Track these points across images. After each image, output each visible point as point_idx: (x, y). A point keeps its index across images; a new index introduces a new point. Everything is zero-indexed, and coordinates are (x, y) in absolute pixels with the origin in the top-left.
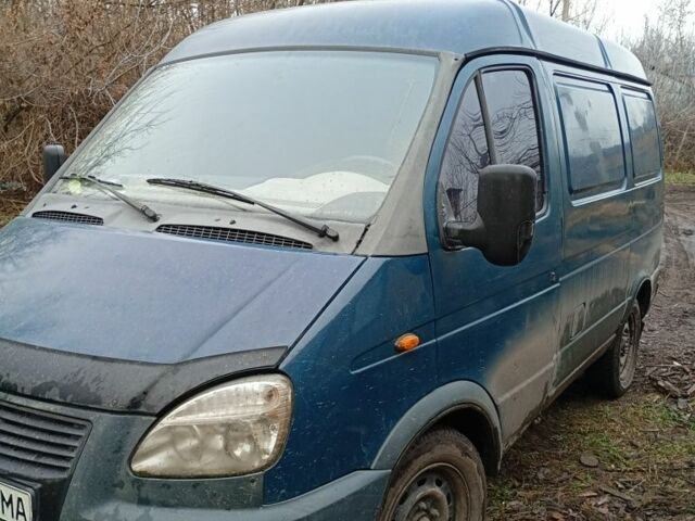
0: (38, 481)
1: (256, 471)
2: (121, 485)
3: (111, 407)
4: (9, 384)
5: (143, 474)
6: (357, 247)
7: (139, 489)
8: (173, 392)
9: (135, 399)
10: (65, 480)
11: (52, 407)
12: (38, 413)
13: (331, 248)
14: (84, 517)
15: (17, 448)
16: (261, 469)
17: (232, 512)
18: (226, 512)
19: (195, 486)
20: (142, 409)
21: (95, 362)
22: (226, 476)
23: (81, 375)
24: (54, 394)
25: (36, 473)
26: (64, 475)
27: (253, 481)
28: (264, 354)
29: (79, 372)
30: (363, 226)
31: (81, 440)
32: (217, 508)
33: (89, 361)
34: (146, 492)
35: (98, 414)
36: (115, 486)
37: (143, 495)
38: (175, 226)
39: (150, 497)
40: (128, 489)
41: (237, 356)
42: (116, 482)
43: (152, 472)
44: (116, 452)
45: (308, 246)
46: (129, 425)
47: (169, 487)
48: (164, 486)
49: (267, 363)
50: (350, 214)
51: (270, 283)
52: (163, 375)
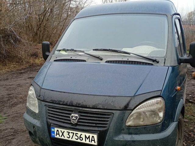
0: (98, 131)
1: (159, 123)
2: (123, 130)
3: (119, 109)
4: (83, 105)
5: (129, 126)
6: (164, 64)
7: (129, 130)
8: (135, 104)
9: (125, 106)
10: (106, 130)
11: (100, 110)
12: (94, 112)
13: (158, 65)
14: (114, 139)
15: (88, 123)
16: (160, 122)
17: (154, 134)
18: (153, 134)
19: (145, 128)
20: (128, 109)
21: (110, 97)
22: (152, 125)
23: (107, 101)
24: (100, 106)
25: (96, 129)
26: (106, 129)
27: (160, 125)
28: (156, 92)
29: (106, 100)
30: (164, 59)
31: (110, 119)
32: (150, 133)
33: (108, 97)
34: (131, 131)
35: (115, 111)
36: (122, 130)
37: (130, 132)
38: (110, 61)
39: (132, 132)
40: (126, 130)
41: (149, 93)
42: (122, 129)
43: (132, 125)
44: (122, 121)
45: (152, 64)
46: (124, 113)
47: (137, 129)
48: (136, 129)
49: (158, 94)
50: (158, 56)
51: (148, 74)
52: (131, 100)
